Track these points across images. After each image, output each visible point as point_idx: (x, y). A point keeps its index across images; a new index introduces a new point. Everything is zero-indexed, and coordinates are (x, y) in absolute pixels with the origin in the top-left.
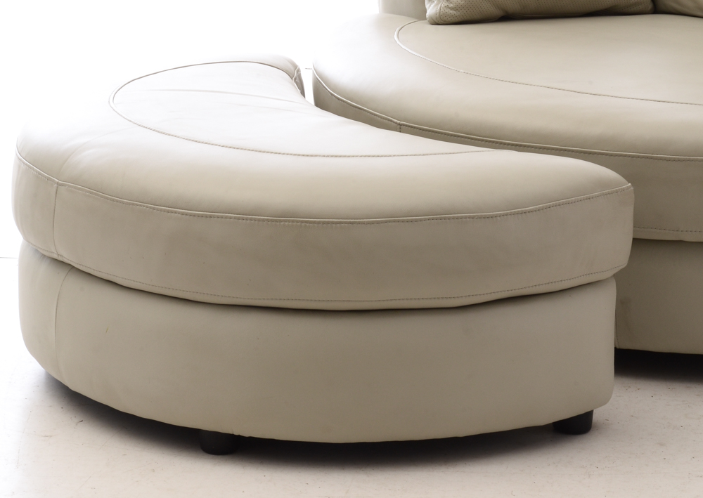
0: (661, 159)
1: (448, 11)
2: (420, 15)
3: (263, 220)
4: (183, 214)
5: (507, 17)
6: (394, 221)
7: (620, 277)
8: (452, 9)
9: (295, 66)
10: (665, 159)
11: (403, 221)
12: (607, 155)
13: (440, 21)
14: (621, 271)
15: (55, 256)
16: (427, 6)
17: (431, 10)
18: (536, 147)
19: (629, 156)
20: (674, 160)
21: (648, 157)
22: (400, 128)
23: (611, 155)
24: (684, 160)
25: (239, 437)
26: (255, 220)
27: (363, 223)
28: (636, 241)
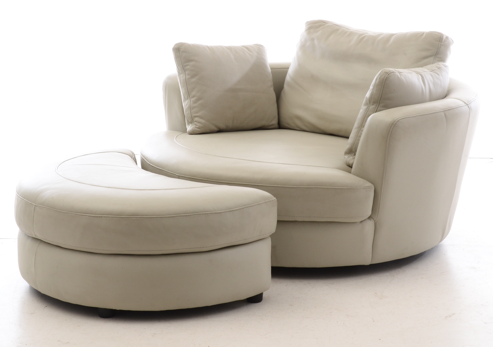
0: (287, 187)
1: (196, 129)
2: (185, 131)
3: (124, 218)
4: (89, 216)
5: (220, 131)
6: (179, 216)
7: (272, 236)
8: (197, 128)
9: (133, 153)
10: (289, 188)
11: (183, 216)
12: (265, 186)
13: (192, 133)
14: (273, 234)
15: (34, 236)
16: (187, 127)
17: (189, 128)
18: (236, 184)
19: (274, 187)
20: (292, 188)
21: (282, 187)
22: (179, 177)
23: (267, 186)
24: (296, 188)
25: (115, 310)
26: (120, 217)
27: (166, 217)
28: (278, 221)
